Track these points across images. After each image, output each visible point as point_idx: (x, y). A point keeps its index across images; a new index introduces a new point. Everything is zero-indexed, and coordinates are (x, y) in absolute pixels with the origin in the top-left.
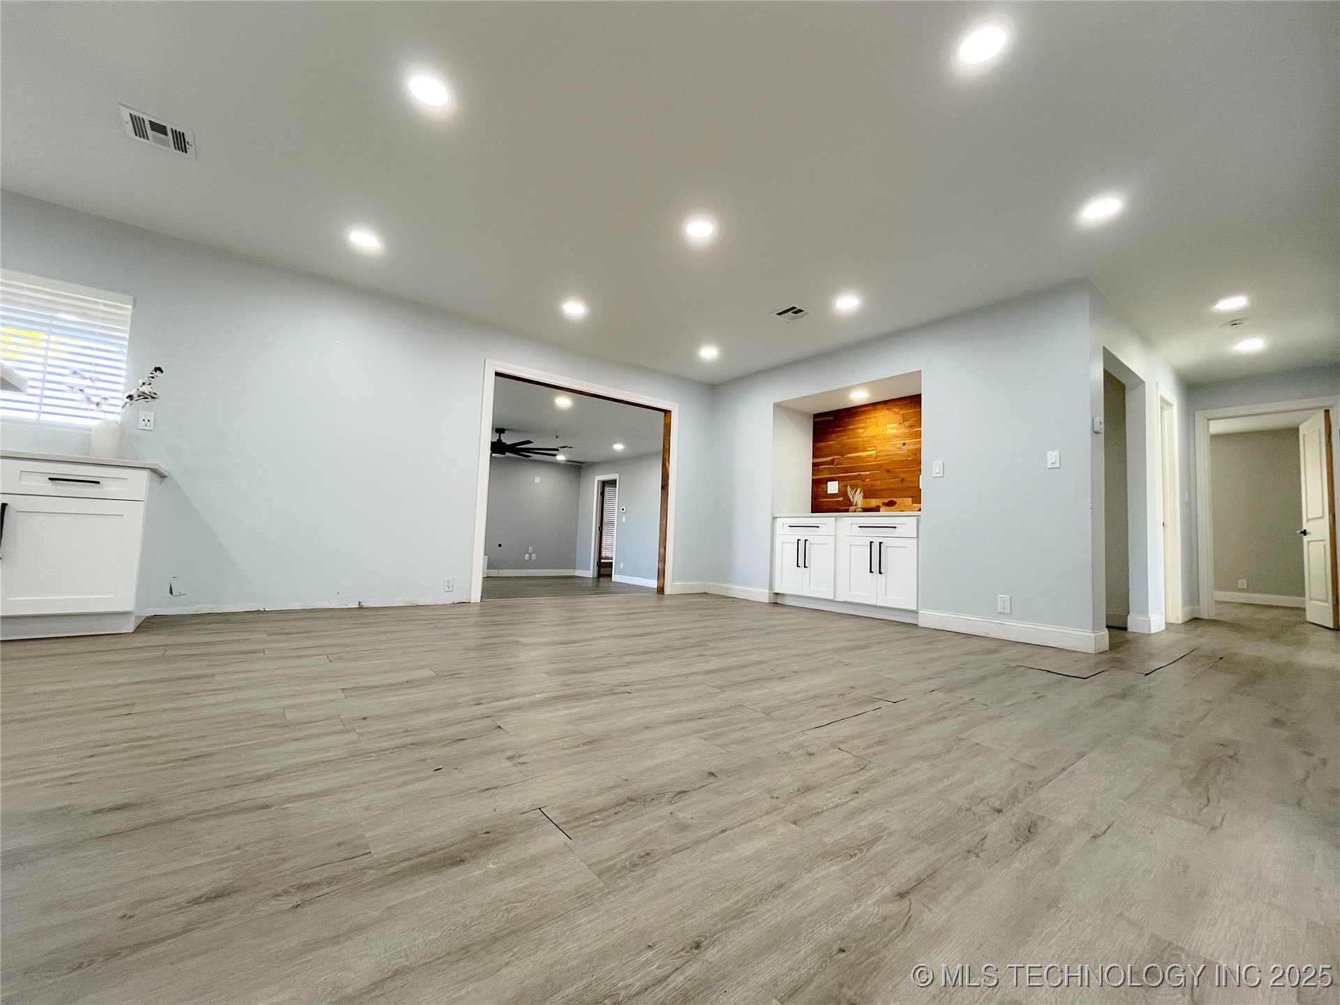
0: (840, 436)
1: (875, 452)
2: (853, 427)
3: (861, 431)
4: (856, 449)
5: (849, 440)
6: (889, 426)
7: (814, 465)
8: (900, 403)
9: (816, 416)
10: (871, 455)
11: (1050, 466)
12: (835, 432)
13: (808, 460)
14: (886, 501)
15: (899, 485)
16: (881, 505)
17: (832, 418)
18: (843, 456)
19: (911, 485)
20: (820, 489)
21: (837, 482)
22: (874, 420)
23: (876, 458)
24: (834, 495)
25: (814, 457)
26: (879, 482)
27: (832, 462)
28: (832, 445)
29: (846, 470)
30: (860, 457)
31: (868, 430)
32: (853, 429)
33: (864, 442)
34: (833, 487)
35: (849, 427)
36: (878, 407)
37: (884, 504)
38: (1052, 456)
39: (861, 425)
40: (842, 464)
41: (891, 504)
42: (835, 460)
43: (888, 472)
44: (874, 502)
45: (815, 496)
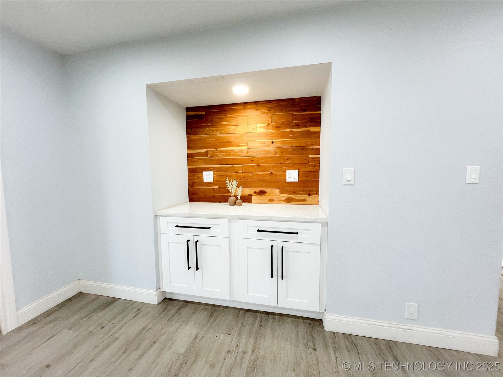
0: (213, 131)
1: (246, 147)
2: (225, 123)
3: (232, 127)
4: (229, 144)
5: (221, 135)
6: (258, 125)
7: (189, 155)
8: (269, 105)
9: (188, 109)
10: (243, 150)
11: (469, 181)
12: (208, 126)
13: (183, 151)
14: (257, 190)
15: (269, 178)
16: (253, 194)
17: (204, 113)
18: (216, 149)
19: (279, 178)
20: (196, 178)
21: (212, 172)
22: (245, 118)
23: (247, 153)
24: (209, 184)
25: (189, 148)
26: (251, 174)
27: (207, 154)
28: (206, 138)
29: (220, 162)
30: (232, 151)
31: (239, 127)
32: (225, 125)
33: (236, 138)
34: (208, 177)
35: (222, 123)
36: (248, 106)
37: (255, 192)
38: (473, 172)
39: (232, 122)
40: (215, 156)
41: (262, 193)
42: (210, 152)
43: (259, 165)
44: (247, 191)
45: (191, 184)
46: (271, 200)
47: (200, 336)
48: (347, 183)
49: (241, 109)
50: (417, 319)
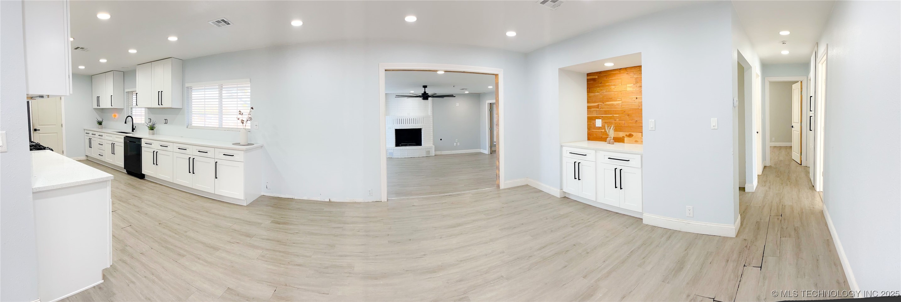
0: (602, 90)
1: (620, 102)
2: (609, 84)
3: (613, 87)
4: (610, 99)
5: (607, 93)
6: (628, 85)
7: (589, 108)
9: (588, 75)
10: (619, 104)
11: (712, 128)
12: (599, 87)
13: (585, 105)
14: (628, 134)
15: (633, 124)
16: (625, 136)
17: (597, 77)
18: (604, 103)
19: (639, 124)
20: (592, 123)
21: (601, 120)
22: (620, 80)
23: (621, 106)
24: (599, 128)
25: (588, 102)
26: (623, 122)
27: (598, 107)
28: (598, 95)
30: (612, 105)
31: (617, 87)
32: (609, 86)
33: (614, 95)
34: (599, 123)
35: (607, 84)
36: (622, 71)
37: (626, 135)
38: (714, 122)
39: (613, 83)
40: (603, 108)
41: (630, 136)
42: (600, 105)
43: (628, 115)
44: (621, 134)
45: (589, 128)
46: (636, 141)
47: (573, 212)
48: (651, 129)
49: (617, 74)
50: (692, 216)
